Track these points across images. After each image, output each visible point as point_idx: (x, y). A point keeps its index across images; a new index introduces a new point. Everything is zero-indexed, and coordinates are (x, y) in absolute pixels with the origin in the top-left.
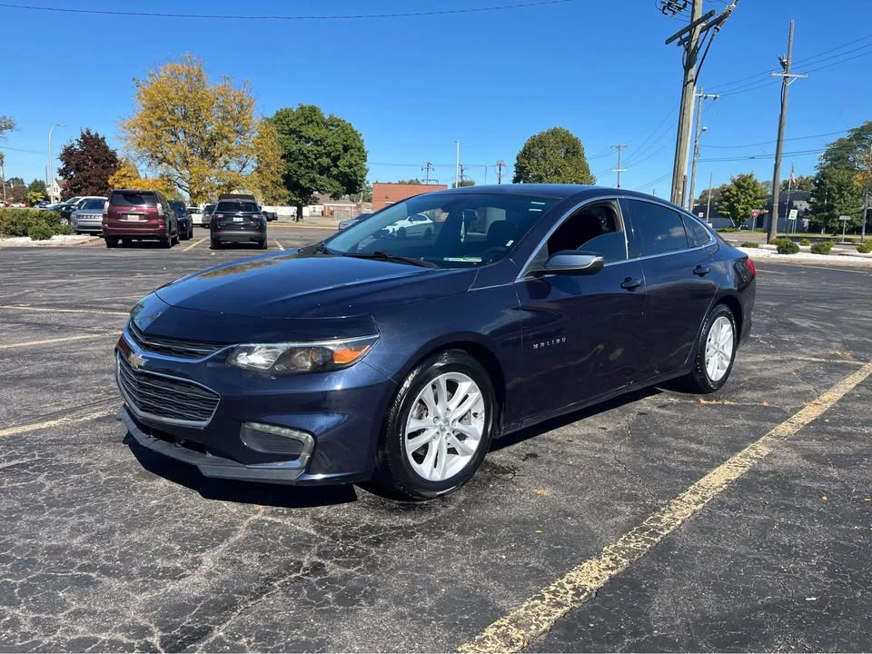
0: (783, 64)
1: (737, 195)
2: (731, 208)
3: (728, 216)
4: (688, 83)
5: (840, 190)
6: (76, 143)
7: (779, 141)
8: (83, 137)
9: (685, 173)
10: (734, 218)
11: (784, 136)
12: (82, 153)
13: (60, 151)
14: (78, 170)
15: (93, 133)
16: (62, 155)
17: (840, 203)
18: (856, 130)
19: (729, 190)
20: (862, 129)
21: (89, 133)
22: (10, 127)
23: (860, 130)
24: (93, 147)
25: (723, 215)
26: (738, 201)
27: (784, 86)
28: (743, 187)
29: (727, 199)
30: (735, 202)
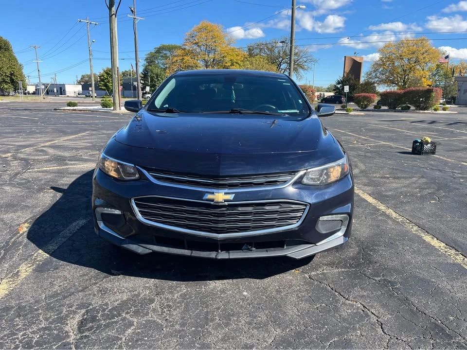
0: (132, 11)
1: (107, 79)
2: (106, 85)
3: (104, 90)
4: (112, 15)
5: (157, 77)
7: (136, 51)
9: (118, 66)
10: (108, 91)
11: (138, 49)
17: (158, 83)
18: (158, 48)
19: (103, 76)
20: (160, 48)
23: (159, 48)
25: (102, 89)
26: (109, 82)
27: (134, 23)
28: (109, 74)
29: (103, 80)
30: (107, 82)
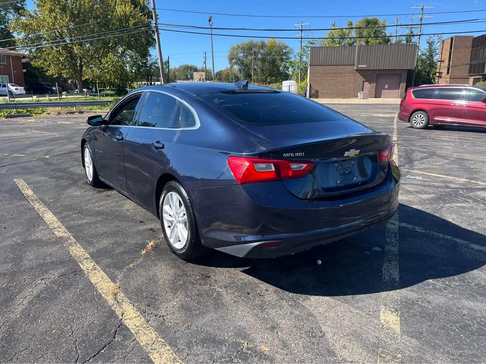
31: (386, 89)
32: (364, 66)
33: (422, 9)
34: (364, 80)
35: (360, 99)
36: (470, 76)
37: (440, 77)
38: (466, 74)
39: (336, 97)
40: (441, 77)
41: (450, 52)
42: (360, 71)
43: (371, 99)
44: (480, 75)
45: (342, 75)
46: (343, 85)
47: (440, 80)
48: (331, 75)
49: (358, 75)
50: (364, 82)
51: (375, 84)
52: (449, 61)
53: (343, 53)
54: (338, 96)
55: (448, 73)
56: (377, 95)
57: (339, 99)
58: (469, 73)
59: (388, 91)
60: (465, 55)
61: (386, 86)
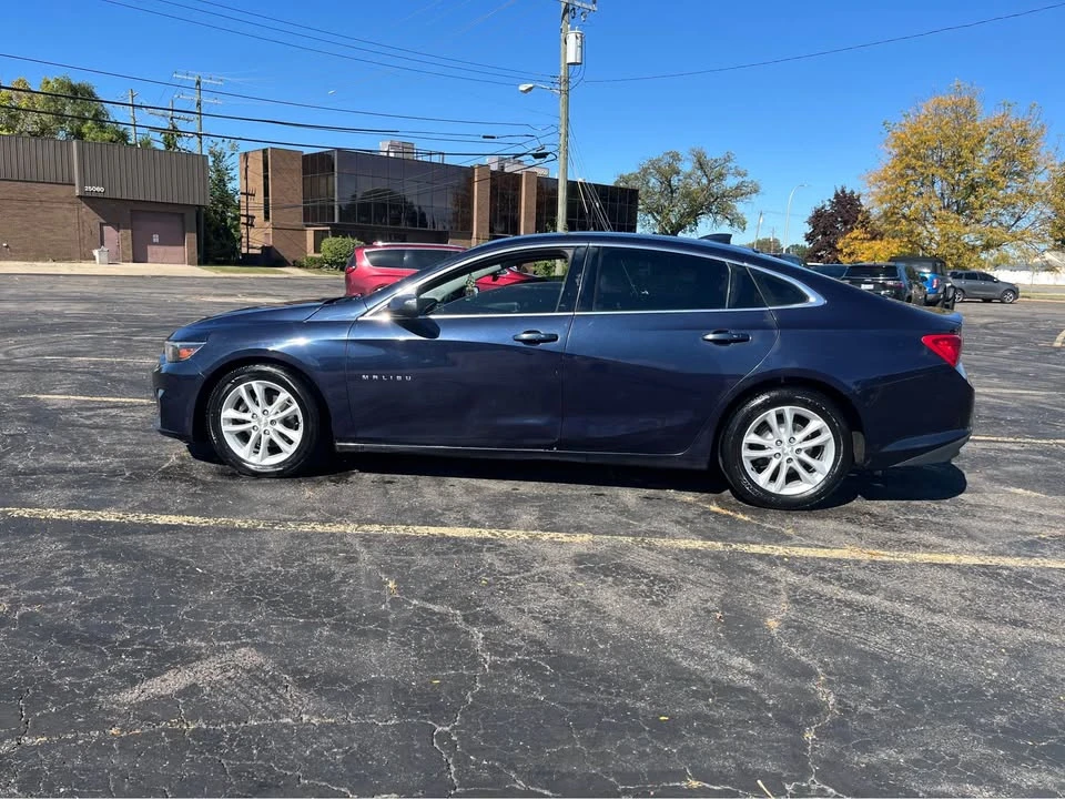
6: (828, 203)
8: (837, 196)
12: (832, 215)
13: (810, 213)
14: (824, 234)
15: (848, 191)
16: (810, 218)
21: (843, 192)
22: (756, 191)
24: (844, 207)
31: (156, 244)
32: (98, 189)
33: (198, 83)
34: (103, 221)
35: (101, 263)
36: (307, 226)
37: (250, 225)
38: (299, 222)
39: (36, 259)
40: (252, 225)
41: (266, 177)
42: (89, 200)
43: (126, 265)
44: (328, 225)
45: (45, 204)
46: (48, 231)
47: (252, 231)
48: (15, 203)
49: (85, 209)
50: (102, 225)
51: (130, 231)
52: (266, 194)
53: (40, 153)
54: (40, 256)
55: (267, 218)
56: (139, 257)
57: (45, 264)
58: (304, 221)
59: (161, 249)
60: (292, 187)
61: (156, 238)
